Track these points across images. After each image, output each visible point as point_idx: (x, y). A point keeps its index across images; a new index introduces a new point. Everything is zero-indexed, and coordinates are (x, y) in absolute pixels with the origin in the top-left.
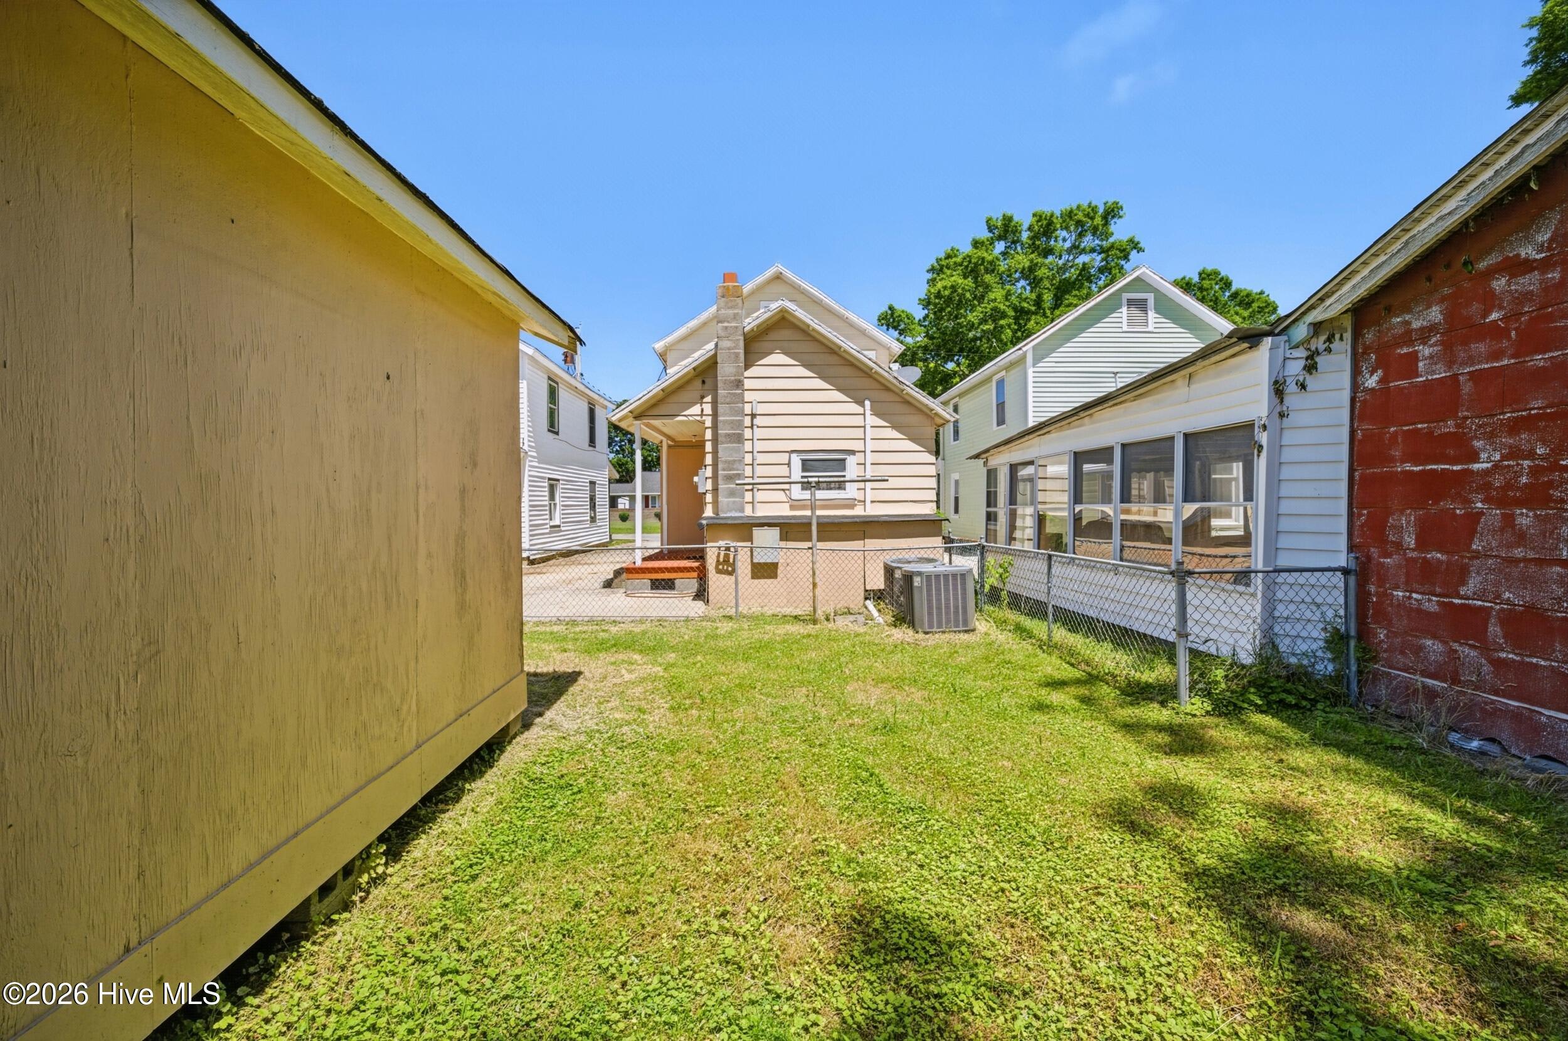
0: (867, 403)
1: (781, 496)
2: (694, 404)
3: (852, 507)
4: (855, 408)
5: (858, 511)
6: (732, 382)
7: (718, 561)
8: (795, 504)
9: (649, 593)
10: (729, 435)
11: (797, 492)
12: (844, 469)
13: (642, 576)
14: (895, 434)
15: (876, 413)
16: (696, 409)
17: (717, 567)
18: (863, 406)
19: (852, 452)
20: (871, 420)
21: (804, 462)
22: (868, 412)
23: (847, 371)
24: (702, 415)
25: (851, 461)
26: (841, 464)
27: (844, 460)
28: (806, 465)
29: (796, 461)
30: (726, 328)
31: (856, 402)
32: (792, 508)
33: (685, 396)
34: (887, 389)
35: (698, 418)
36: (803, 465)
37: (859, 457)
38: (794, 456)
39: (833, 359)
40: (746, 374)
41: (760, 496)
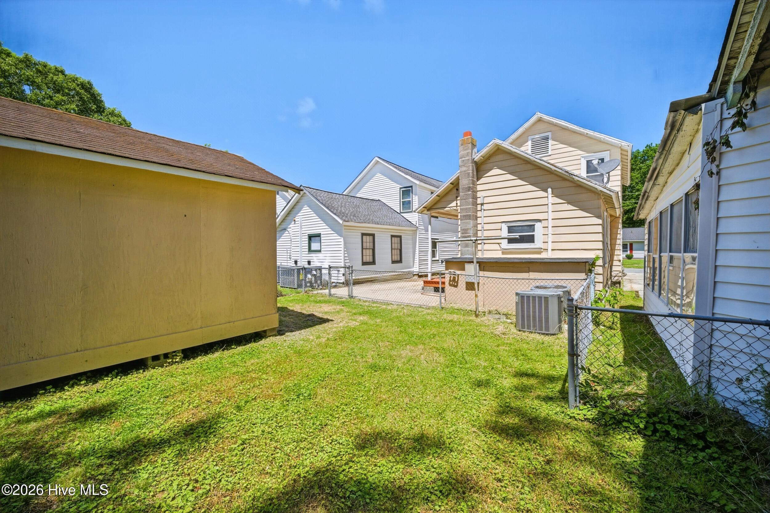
0: (550, 190)
1: (497, 247)
2: (453, 201)
3: (540, 253)
4: (542, 194)
5: (543, 255)
6: (466, 188)
7: (450, 280)
8: (504, 251)
9: (433, 293)
10: (465, 216)
11: (505, 244)
12: (534, 231)
13: (431, 285)
14: (570, 207)
15: (555, 195)
16: (454, 204)
17: (449, 283)
18: (547, 192)
19: (540, 221)
20: (552, 199)
21: (509, 227)
22: (550, 196)
23: (537, 172)
24: (457, 206)
25: (538, 226)
26: (532, 228)
27: (534, 225)
28: (511, 230)
29: (505, 227)
30: (463, 160)
31: (542, 190)
32: (503, 253)
33: (449, 197)
34: (565, 179)
35: (455, 208)
36: (509, 230)
37: (544, 223)
38: (503, 224)
39: (529, 166)
40: (478, 183)
41: (486, 247)
